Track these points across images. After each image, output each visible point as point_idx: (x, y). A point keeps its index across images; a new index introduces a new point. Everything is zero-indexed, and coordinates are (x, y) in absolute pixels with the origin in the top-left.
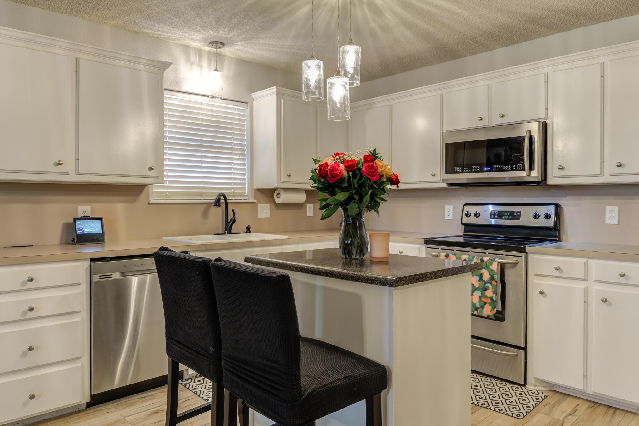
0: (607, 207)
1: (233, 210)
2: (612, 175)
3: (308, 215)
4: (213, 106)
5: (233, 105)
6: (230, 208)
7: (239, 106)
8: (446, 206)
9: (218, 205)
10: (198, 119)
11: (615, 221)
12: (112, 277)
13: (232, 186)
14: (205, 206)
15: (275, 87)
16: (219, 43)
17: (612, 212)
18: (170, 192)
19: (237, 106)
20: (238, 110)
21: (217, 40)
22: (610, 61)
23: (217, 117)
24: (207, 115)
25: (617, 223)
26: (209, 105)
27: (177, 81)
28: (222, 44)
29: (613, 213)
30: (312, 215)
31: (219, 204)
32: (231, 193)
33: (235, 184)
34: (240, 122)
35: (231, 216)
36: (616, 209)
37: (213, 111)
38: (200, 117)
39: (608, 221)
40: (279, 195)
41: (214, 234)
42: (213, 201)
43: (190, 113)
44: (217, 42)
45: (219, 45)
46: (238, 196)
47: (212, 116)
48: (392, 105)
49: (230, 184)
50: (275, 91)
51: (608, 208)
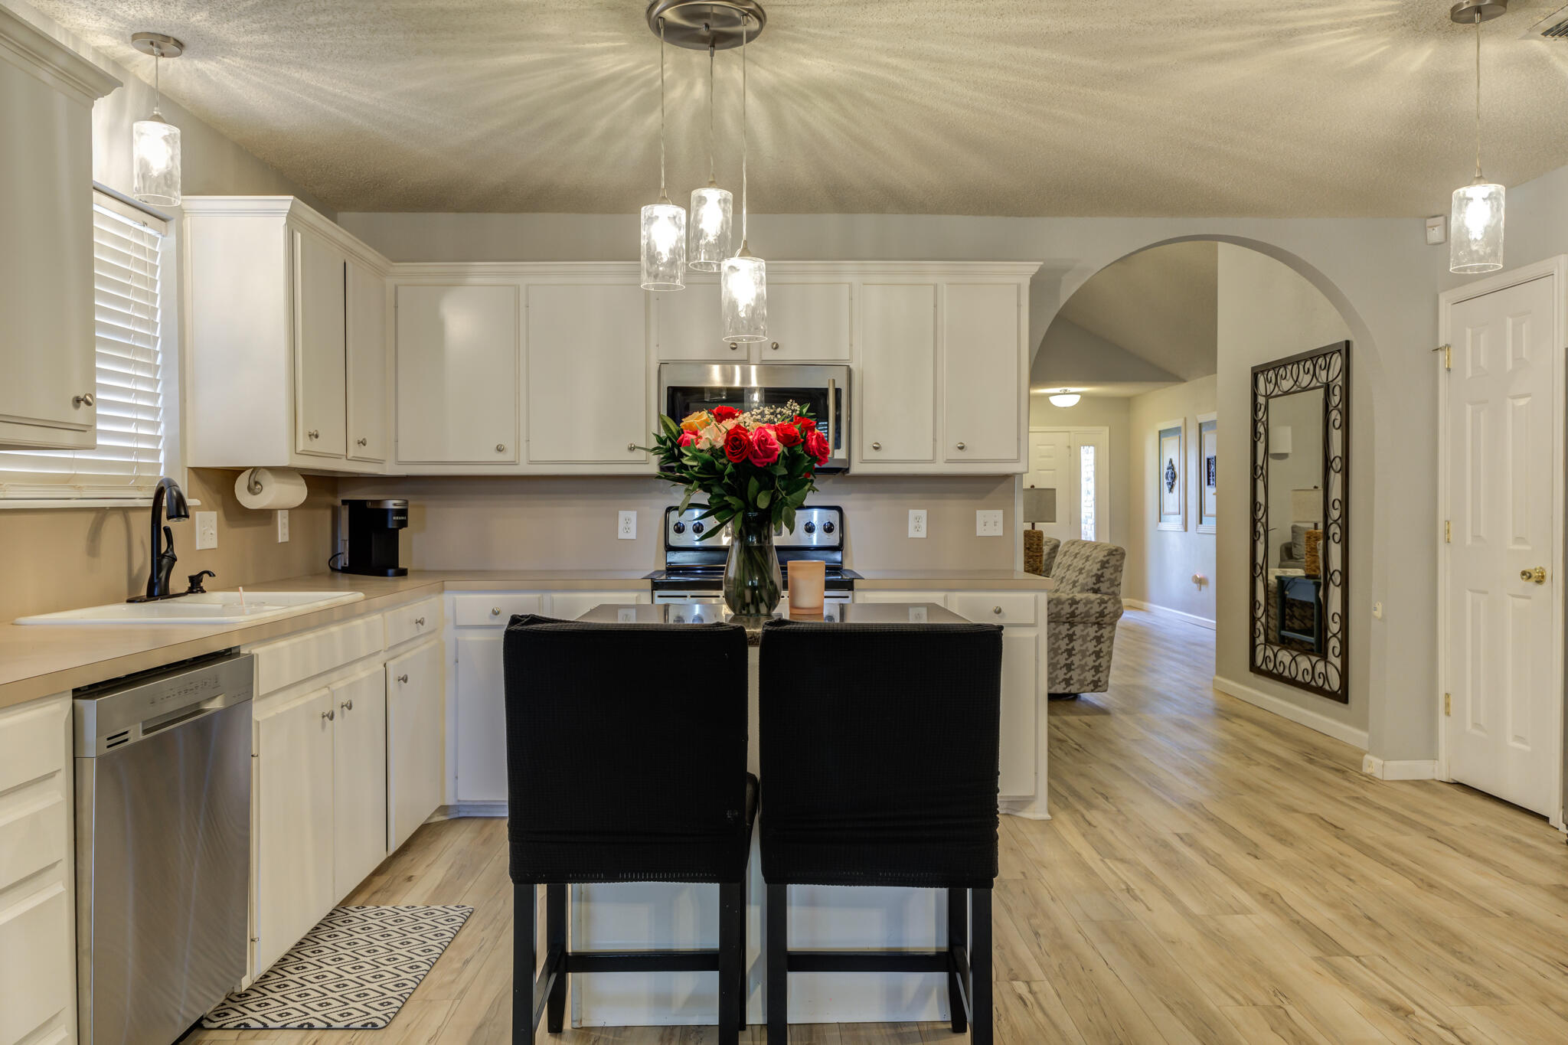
0: (911, 511)
1: (165, 530)
2: (949, 461)
3: (280, 537)
5: (136, 221)
7: (150, 227)
8: (621, 513)
9: (183, 514)
11: (923, 534)
12: (126, 740)
13: (133, 460)
14: (92, 516)
15: (291, 197)
16: (172, 42)
17: (918, 519)
19: (145, 224)
21: (168, 33)
22: (947, 284)
25: (925, 536)
28: (180, 45)
29: (920, 521)
30: (287, 539)
31: (185, 512)
32: (130, 478)
36: (923, 513)
39: (912, 533)
40: (254, 488)
41: (128, 601)
45: (170, 47)
48: (519, 286)
50: (289, 208)
51: (913, 513)
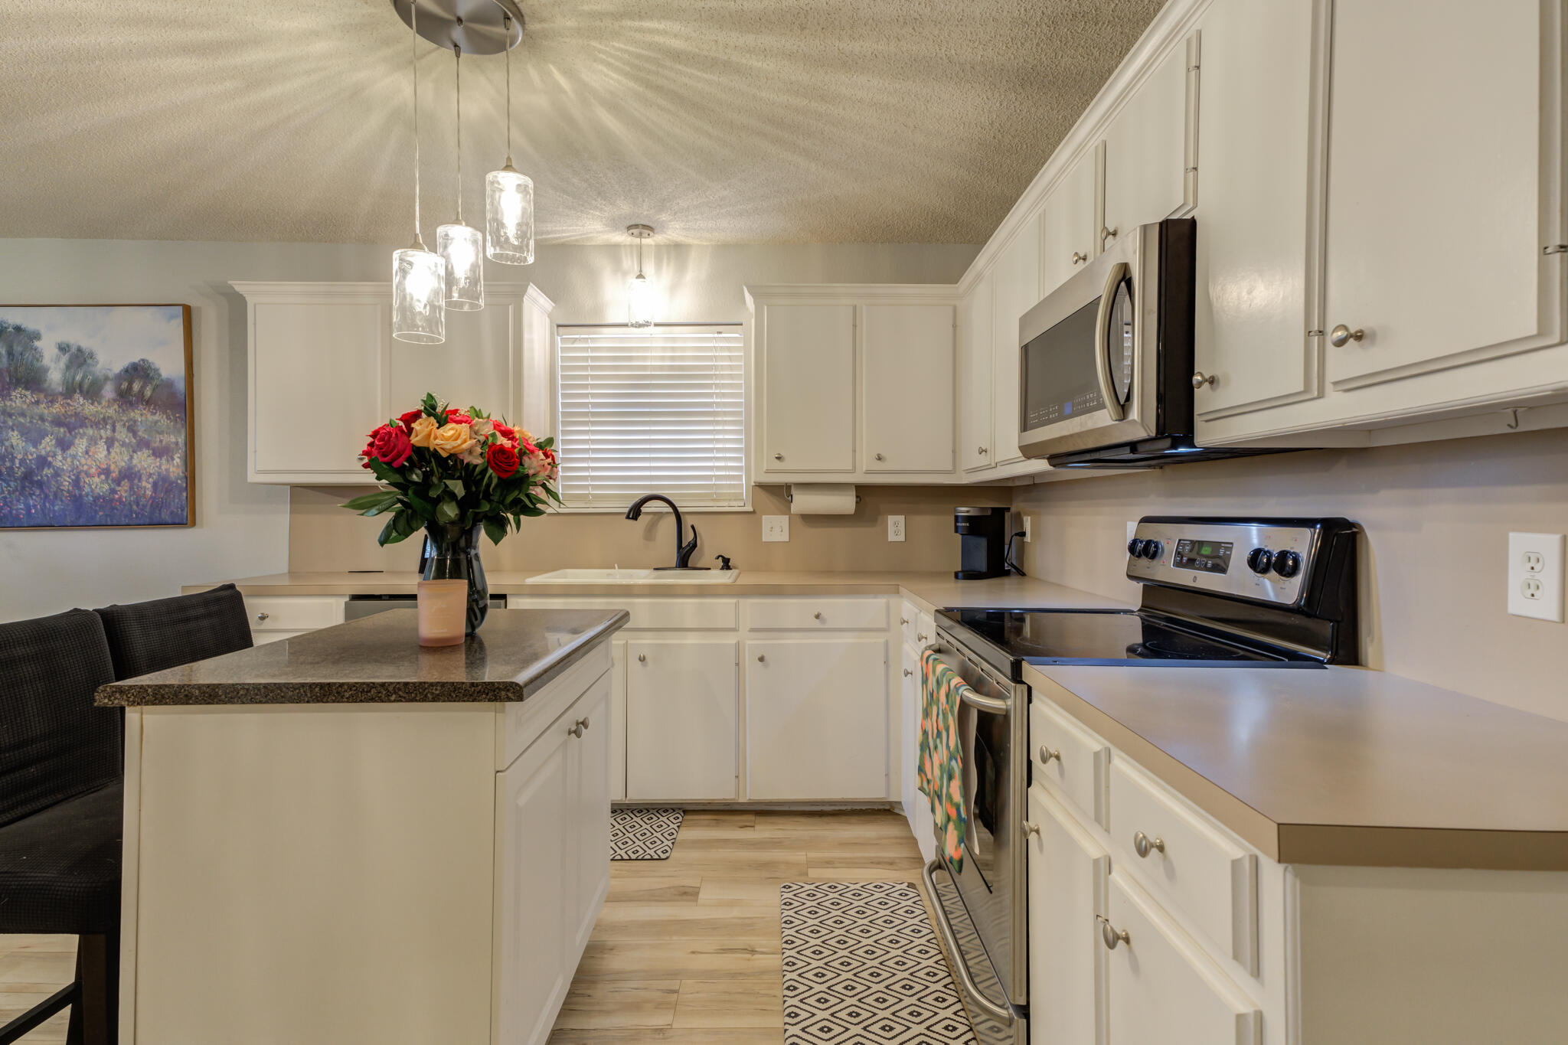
1: (693, 527)
2: (1342, 386)
3: (891, 538)
4: (674, 339)
5: (714, 333)
6: (688, 521)
7: (729, 333)
10: (645, 368)
11: (1548, 606)
14: (650, 517)
16: (642, 226)
17: (1533, 561)
18: (595, 496)
19: (720, 333)
20: (727, 339)
21: (638, 222)
23: (682, 358)
24: (663, 358)
25: (1554, 614)
26: (667, 339)
27: (598, 309)
28: (648, 227)
29: (1537, 567)
30: (901, 538)
32: (695, 494)
33: (718, 477)
34: (731, 361)
35: (689, 536)
36: (1549, 545)
37: (673, 349)
38: (649, 364)
39: (1517, 602)
41: (655, 569)
42: (626, 510)
43: (630, 358)
44: (636, 226)
45: (644, 231)
46: (724, 500)
47: (673, 358)
49: (709, 478)
51: (1520, 543)
